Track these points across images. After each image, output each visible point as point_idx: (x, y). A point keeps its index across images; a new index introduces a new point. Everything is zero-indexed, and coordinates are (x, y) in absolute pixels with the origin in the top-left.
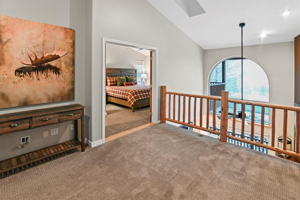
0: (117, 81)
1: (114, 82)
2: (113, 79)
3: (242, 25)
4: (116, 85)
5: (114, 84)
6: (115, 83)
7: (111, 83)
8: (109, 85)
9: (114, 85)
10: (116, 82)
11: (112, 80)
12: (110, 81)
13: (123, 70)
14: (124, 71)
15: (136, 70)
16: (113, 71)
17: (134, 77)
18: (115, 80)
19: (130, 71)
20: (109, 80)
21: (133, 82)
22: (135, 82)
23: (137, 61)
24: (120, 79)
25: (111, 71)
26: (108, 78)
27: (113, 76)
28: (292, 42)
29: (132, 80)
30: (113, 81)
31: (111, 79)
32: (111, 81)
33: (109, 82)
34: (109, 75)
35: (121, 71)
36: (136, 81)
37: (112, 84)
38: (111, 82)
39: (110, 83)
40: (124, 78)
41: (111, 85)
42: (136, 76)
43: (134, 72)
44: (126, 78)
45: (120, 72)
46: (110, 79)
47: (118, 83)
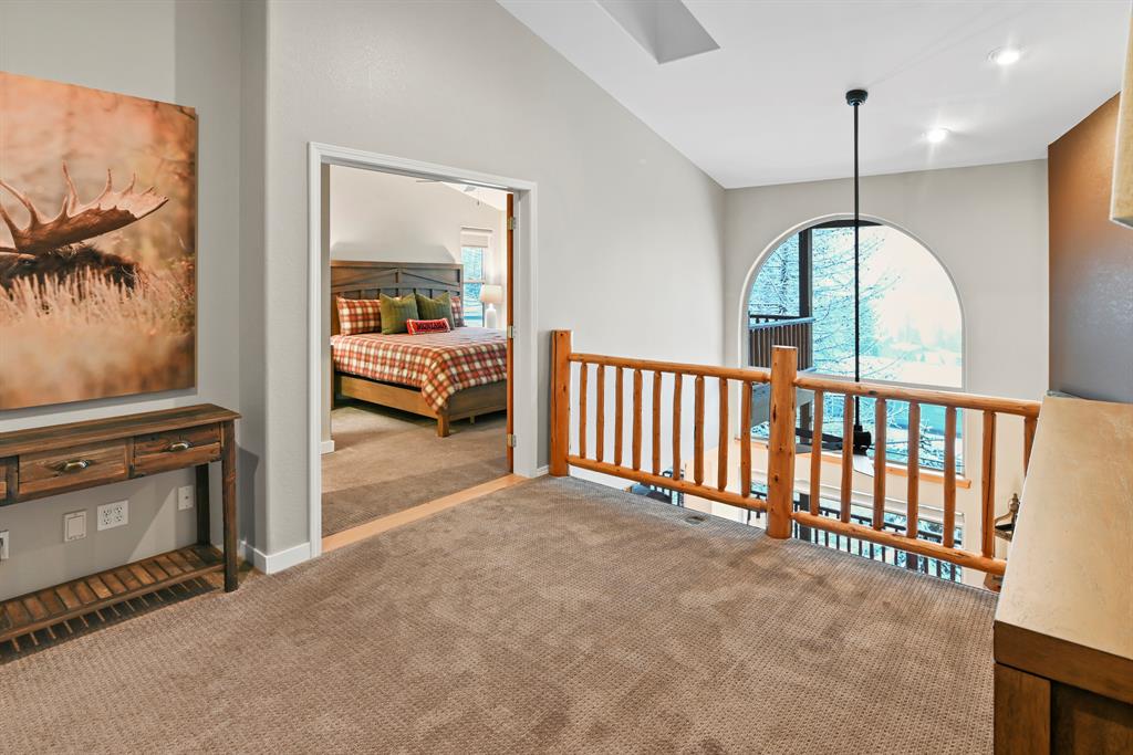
0: (379, 314)
1: (366, 317)
2: (362, 307)
3: (856, 96)
4: (377, 330)
5: (369, 327)
6: (372, 323)
7: (357, 321)
8: (348, 332)
9: (366, 331)
10: (377, 316)
11: (359, 311)
12: (350, 315)
13: (405, 271)
14: (412, 272)
15: (458, 271)
16: (364, 271)
17: (451, 296)
18: (370, 310)
19: (434, 275)
20: (345, 312)
21: (445, 319)
22: (457, 316)
23: (464, 233)
24: (393, 306)
25: (357, 272)
26: (343, 300)
27: (363, 292)
28: (1038, 162)
29: (441, 311)
30: (363, 314)
31: (355, 307)
32: (356, 315)
33: (346, 318)
34: (349, 288)
35: (397, 274)
36: (459, 313)
37: (360, 324)
38: (353, 318)
39: (351, 321)
40: (410, 300)
41: (354, 332)
42: (458, 293)
43: (453, 275)
44: (419, 302)
45: (394, 278)
46: (349, 308)
47: (385, 323)
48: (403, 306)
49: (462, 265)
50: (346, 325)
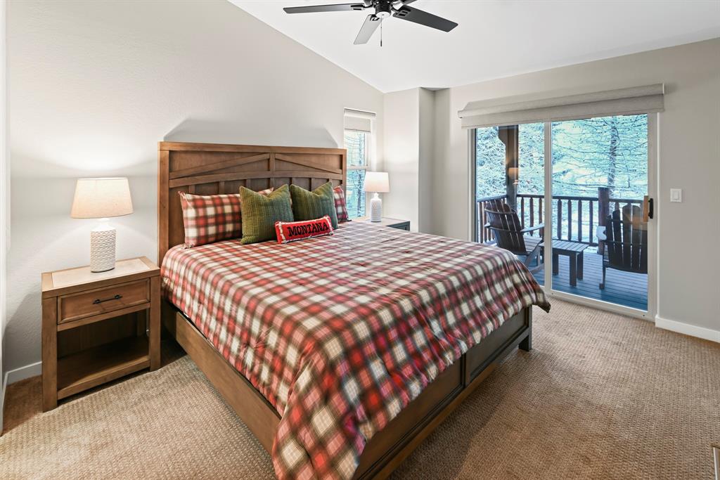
0: (240, 213)
1: (220, 219)
2: (215, 205)
4: (236, 235)
5: (224, 233)
6: (230, 227)
7: (206, 225)
8: (193, 242)
9: (220, 238)
10: (237, 218)
11: (211, 211)
12: (197, 218)
13: (280, 157)
14: (288, 158)
15: (341, 156)
16: (223, 157)
17: (334, 185)
18: (228, 209)
19: (314, 161)
20: (190, 213)
21: (326, 218)
22: (340, 209)
23: (346, 114)
24: (256, 204)
25: (214, 159)
26: (189, 197)
27: (222, 185)
29: (320, 207)
30: (216, 216)
31: (204, 206)
32: (206, 217)
33: (192, 223)
34: (201, 180)
35: (269, 160)
36: (343, 205)
37: (212, 230)
38: (202, 222)
39: (198, 227)
40: (280, 194)
41: (202, 241)
42: (341, 182)
43: (335, 162)
44: (294, 195)
45: (265, 165)
46: (196, 207)
47: (247, 228)
48: (272, 204)
49: (346, 150)
50: (191, 233)
